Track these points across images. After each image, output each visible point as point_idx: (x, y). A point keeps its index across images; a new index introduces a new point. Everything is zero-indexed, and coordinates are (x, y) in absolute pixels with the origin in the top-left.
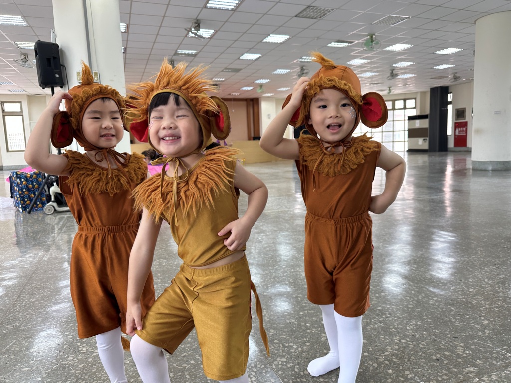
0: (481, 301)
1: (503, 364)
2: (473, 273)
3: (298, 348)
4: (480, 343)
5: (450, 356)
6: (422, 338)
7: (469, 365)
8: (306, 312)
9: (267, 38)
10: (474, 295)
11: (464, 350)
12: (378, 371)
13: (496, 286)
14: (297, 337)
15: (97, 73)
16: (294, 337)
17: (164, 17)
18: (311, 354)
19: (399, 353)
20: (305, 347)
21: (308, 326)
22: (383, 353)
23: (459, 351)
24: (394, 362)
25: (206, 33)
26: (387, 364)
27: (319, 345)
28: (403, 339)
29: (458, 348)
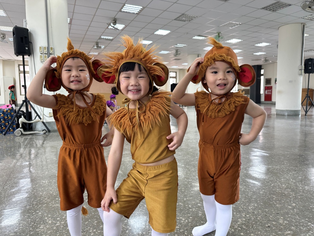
0: (290, 192)
1: (307, 229)
2: (283, 176)
3: (185, 220)
4: (292, 217)
5: (276, 224)
6: (258, 214)
7: (288, 230)
8: (188, 198)
9: (156, 32)
10: (286, 189)
11: (284, 221)
12: (235, 234)
13: (298, 183)
14: (184, 214)
15: (52, 48)
16: (182, 214)
17: (94, 15)
18: (193, 224)
19: (246, 223)
20: (189, 220)
21: (190, 207)
22: (237, 223)
23: (281, 221)
24: (244, 228)
25: (120, 26)
26: (240, 230)
27: (198, 219)
28: (248, 214)
29: (280, 220)
